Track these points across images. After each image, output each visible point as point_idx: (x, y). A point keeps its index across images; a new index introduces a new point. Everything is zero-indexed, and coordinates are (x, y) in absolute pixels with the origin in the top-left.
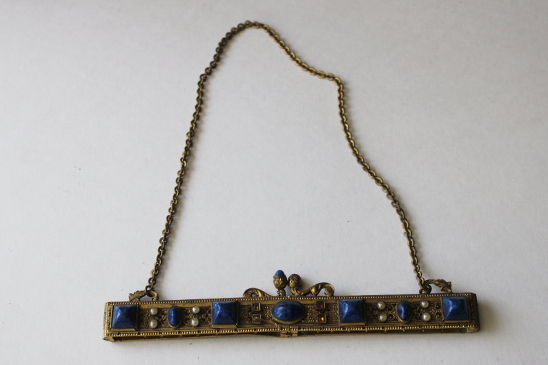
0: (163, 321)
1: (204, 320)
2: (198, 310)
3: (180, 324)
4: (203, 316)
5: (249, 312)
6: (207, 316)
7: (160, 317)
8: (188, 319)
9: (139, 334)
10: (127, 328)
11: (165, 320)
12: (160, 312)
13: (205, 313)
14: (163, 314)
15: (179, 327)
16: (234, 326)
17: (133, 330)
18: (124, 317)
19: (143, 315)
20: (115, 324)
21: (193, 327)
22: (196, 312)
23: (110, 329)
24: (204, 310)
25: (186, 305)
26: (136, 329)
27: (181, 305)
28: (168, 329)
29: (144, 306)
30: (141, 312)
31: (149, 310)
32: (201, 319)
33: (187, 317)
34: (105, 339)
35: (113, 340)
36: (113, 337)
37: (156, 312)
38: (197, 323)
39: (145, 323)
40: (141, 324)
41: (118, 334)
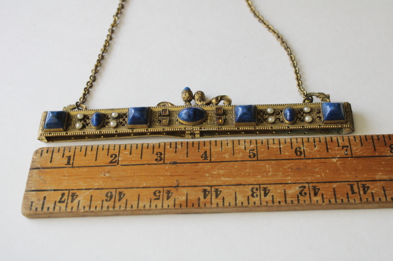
0: (87, 124)
1: (122, 123)
2: (117, 115)
3: (101, 126)
4: (121, 120)
5: (159, 116)
6: (124, 120)
7: (85, 121)
9: (67, 133)
10: (56, 128)
11: (89, 123)
12: (86, 117)
13: (123, 117)
14: (88, 118)
15: (100, 128)
18: (54, 118)
19: (71, 120)
20: (47, 125)
21: (112, 128)
22: (115, 117)
23: (43, 130)
24: (122, 115)
25: (107, 112)
26: (64, 129)
27: (103, 112)
28: (91, 130)
29: (73, 113)
30: (70, 118)
31: (76, 115)
32: (119, 122)
33: (108, 121)
34: (39, 140)
35: (46, 141)
36: (46, 137)
37: (82, 117)
38: (115, 124)
39: (72, 126)
40: (69, 127)
41: (50, 134)
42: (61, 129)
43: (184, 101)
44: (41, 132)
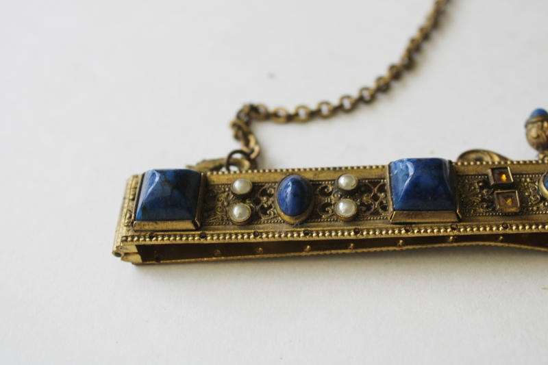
0: (264, 211)
1: (368, 207)
2: (354, 183)
3: (308, 213)
4: (366, 199)
5: (482, 188)
6: (375, 198)
7: (257, 202)
8: (329, 205)
9: (203, 236)
10: (172, 220)
11: (270, 207)
12: (256, 193)
13: (370, 192)
14: (264, 193)
15: (306, 221)
16: (451, 218)
17: (189, 225)
18: (168, 188)
19: (215, 198)
20: (144, 208)
21: (341, 223)
22: (349, 188)
23: (130, 224)
24: (365, 185)
25: (322, 177)
26: (195, 224)
27: (309, 176)
28: (279, 228)
29: (217, 178)
30: (212, 191)
31: (230, 185)
32: (362, 204)
33: (327, 200)
34: (117, 254)
35: (138, 258)
36: (138, 247)
37: (247, 189)
38: (353, 211)
39: (219, 215)
40: (209, 216)
41: (151, 238)
42: (188, 225)
43: (533, 145)
44: (124, 231)
